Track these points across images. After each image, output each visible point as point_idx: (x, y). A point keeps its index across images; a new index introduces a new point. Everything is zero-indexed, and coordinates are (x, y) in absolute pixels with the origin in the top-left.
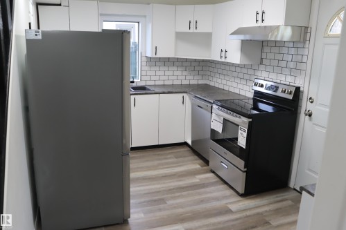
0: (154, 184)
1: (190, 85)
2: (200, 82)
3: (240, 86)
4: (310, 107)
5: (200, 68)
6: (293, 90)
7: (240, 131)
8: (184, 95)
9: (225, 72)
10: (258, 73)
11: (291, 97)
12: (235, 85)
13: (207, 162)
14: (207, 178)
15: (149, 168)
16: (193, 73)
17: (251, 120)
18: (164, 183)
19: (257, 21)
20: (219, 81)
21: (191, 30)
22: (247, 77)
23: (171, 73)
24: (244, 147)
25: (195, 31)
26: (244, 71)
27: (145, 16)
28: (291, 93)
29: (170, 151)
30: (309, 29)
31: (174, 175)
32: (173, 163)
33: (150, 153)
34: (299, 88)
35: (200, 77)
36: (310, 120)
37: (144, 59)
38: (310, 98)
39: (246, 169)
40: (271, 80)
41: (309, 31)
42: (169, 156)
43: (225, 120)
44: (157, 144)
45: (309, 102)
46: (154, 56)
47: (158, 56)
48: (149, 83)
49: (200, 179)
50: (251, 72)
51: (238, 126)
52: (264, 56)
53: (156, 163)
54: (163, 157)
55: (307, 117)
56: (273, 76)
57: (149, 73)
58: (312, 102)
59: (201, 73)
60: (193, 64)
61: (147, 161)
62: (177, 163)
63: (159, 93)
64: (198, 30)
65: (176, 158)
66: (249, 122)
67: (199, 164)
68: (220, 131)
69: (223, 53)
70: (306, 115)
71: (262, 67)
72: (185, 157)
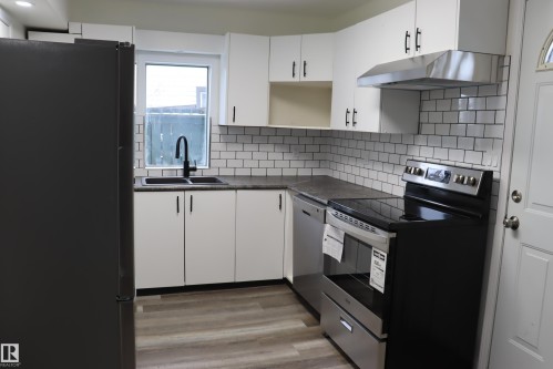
0: (210, 359)
1: (297, 178)
2: (317, 173)
3: (382, 176)
4: (515, 210)
5: (316, 148)
6: (480, 177)
7: (374, 259)
8: (283, 192)
9: (357, 153)
10: (415, 152)
11: (474, 191)
12: (373, 174)
13: (317, 316)
14: (314, 350)
15: (208, 326)
16: (303, 157)
17: (394, 235)
18: (230, 357)
19: (407, 49)
20: (348, 169)
21: (296, 79)
22: (394, 158)
23: (264, 156)
24: (382, 291)
25: (303, 79)
26: (390, 148)
27: (219, 57)
28: (474, 183)
29: (256, 295)
30: (507, 59)
31: (252, 341)
32: (256, 317)
33: (219, 296)
34: (492, 172)
35: (316, 164)
36: (516, 235)
37: (216, 130)
38: (515, 193)
39: (385, 336)
40: (438, 161)
41: (506, 63)
42: (252, 304)
43: (348, 237)
44: (231, 280)
45: (510, 199)
46: (231, 123)
47: (237, 123)
48: (224, 172)
49: (300, 351)
50: (401, 149)
51: (371, 247)
52: (424, 117)
53: (224, 315)
54: (239, 305)
55: (509, 230)
56: (441, 154)
57: (224, 155)
58: (517, 201)
59: (317, 156)
60: (303, 141)
61: (209, 311)
62: (262, 317)
63: (236, 189)
64: (308, 79)
65: (264, 308)
66: (391, 239)
67: (304, 321)
68: (339, 258)
69: (351, 115)
70: (507, 226)
71: (421, 140)
72: (280, 305)
